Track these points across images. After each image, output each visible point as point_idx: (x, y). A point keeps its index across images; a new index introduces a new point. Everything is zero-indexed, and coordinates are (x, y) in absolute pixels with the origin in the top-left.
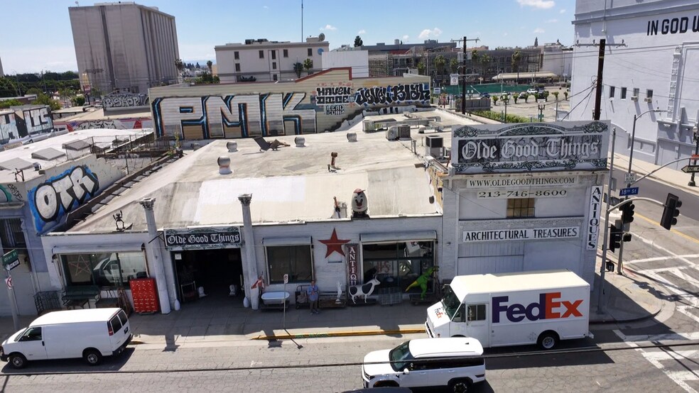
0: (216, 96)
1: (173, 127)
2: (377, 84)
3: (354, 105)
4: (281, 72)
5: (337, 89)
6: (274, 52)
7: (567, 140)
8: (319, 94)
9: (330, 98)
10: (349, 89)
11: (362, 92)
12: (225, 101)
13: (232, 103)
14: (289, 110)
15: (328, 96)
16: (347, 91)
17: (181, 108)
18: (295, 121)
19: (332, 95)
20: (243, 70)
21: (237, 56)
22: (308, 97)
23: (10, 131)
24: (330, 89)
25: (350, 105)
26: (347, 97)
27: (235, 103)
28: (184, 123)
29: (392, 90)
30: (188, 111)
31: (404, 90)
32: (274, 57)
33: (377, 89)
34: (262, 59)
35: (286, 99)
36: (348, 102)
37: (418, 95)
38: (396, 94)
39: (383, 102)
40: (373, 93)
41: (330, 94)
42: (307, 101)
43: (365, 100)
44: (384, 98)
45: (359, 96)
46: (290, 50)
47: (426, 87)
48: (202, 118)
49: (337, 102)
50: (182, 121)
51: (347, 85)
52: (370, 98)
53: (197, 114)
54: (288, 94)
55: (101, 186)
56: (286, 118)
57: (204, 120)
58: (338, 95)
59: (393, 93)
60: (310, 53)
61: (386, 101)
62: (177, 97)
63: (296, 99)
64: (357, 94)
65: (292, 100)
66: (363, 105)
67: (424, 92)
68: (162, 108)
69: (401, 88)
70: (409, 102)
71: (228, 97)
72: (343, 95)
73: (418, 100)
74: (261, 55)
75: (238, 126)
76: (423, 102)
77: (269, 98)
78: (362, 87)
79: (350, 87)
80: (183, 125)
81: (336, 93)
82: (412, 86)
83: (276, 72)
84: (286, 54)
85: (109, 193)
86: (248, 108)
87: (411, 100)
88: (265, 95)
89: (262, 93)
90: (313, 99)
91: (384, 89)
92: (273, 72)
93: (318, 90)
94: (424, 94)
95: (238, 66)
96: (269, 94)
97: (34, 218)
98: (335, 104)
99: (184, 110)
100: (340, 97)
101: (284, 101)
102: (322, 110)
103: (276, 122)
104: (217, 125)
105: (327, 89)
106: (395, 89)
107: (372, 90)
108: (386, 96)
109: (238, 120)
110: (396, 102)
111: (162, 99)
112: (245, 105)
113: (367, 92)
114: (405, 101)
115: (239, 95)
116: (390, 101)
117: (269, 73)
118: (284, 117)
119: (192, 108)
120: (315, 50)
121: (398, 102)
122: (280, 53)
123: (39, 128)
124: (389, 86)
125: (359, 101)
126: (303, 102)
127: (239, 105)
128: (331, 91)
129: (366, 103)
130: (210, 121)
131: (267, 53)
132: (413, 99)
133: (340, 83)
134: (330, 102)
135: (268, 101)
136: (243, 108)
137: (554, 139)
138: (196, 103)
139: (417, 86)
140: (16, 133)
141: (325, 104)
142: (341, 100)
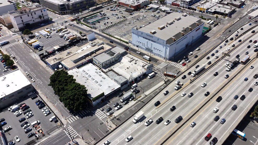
4: (35, 19)
6: (32, 14)
14: (115, 59)
20: (24, 21)
21: (21, 18)
32: (32, 15)
34: (29, 17)
46: (36, 12)
60: (42, 11)
74: (28, 16)
83: (34, 19)
84: (35, 13)
92: (33, 19)
95: (22, 21)
117: (32, 20)
120: (43, 10)
122: (33, 14)
131: (30, 15)
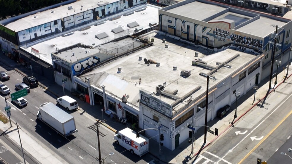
0: (180, 19)
1: (165, 26)
2: (240, 34)
3: (230, 40)
5: (223, 31)
7: (163, 106)
8: (217, 31)
9: (221, 34)
10: (228, 32)
11: (234, 36)
12: (183, 22)
13: (185, 24)
14: (205, 34)
15: (220, 33)
16: (228, 33)
17: (168, 20)
18: (206, 39)
19: (221, 33)
22: (212, 31)
23: (125, 6)
24: (221, 30)
25: (228, 40)
26: (227, 36)
27: (186, 24)
28: (169, 26)
29: (246, 39)
30: (170, 22)
31: (251, 41)
33: (240, 36)
35: (204, 29)
36: (227, 38)
37: (257, 44)
38: (248, 41)
39: (242, 43)
40: (238, 38)
41: (221, 32)
42: (212, 32)
43: (234, 39)
44: (242, 41)
45: (232, 37)
47: (261, 42)
48: (174, 26)
49: (223, 37)
50: (168, 25)
51: (228, 31)
52: (236, 39)
53: (173, 24)
54: (205, 27)
55: (101, 61)
56: (203, 37)
57: (175, 27)
58: (223, 34)
59: (246, 40)
61: (243, 43)
62: (167, 16)
63: (208, 30)
64: (231, 36)
65: (206, 30)
66: (233, 42)
67: (260, 44)
68: (162, 18)
69: (250, 39)
70: (253, 47)
71: (184, 21)
72: (226, 34)
73: (257, 47)
75: (186, 34)
76: (259, 49)
77: (198, 26)
78: (233, 33)
79: (229, 32)
80: (168, 27)
81: (223, 33)
82: (255, 40)
85: (102, 64)
86: (190, 28)
87: (254, 46)
88: (196, 25)
89: (196, 24)
90: (214, 32)
91: (243, 37)
93: (216, 29)
94: (260, 45)
96: (198, 25)
97: (73, 72)
98: (222, 37)
99: (169, 21)
100: (225, 35)
101: (203, 29)
102: (217, 38)
103: (200, 37)
104: (179, 31)
105: (220, 30)
106: (247, 39)
107: (238, 36)
108: (243, 41)
109: (186, 31)
110: (247, 45)
111: (162, 15)
112: (189, 26)
113: (236, 36)
114: (251, 46)
115: (188, 21)
116: (245, 44)
118: (203, 36)
119: (171, 21)
121: (248, 45)
123: (140, 3)
124: (245, 37)
125: (232, 39)
126: (210, 32)
127: (187, 25)
128: (221, 31)
129: (235, 41)
130: (177, 29)
132: (255, 46)
133: (225, 29)
134: (220, 36)
135: (198, 27)
136: (188, 27)
137: (160, 104)
138: (173, 20)
139: (257, 41)
140: (127, 6)
141: (218, 36)
142: (225, 36)
